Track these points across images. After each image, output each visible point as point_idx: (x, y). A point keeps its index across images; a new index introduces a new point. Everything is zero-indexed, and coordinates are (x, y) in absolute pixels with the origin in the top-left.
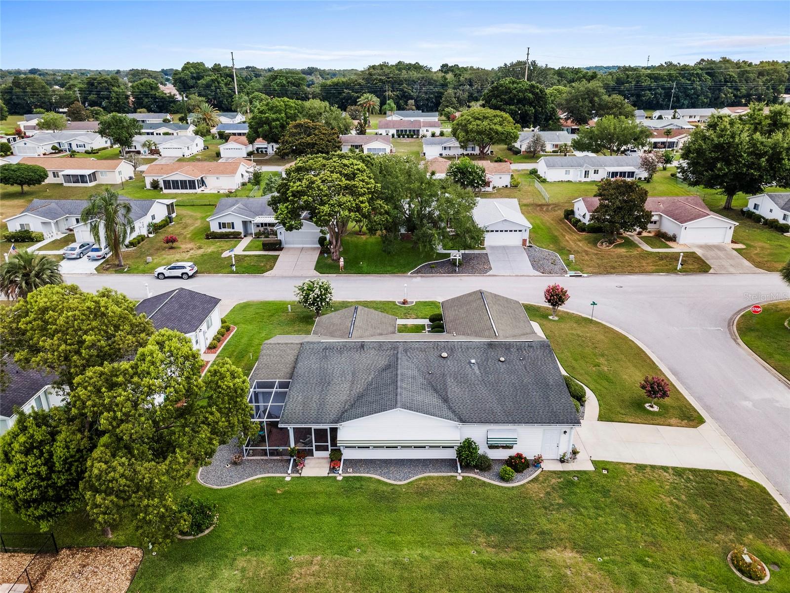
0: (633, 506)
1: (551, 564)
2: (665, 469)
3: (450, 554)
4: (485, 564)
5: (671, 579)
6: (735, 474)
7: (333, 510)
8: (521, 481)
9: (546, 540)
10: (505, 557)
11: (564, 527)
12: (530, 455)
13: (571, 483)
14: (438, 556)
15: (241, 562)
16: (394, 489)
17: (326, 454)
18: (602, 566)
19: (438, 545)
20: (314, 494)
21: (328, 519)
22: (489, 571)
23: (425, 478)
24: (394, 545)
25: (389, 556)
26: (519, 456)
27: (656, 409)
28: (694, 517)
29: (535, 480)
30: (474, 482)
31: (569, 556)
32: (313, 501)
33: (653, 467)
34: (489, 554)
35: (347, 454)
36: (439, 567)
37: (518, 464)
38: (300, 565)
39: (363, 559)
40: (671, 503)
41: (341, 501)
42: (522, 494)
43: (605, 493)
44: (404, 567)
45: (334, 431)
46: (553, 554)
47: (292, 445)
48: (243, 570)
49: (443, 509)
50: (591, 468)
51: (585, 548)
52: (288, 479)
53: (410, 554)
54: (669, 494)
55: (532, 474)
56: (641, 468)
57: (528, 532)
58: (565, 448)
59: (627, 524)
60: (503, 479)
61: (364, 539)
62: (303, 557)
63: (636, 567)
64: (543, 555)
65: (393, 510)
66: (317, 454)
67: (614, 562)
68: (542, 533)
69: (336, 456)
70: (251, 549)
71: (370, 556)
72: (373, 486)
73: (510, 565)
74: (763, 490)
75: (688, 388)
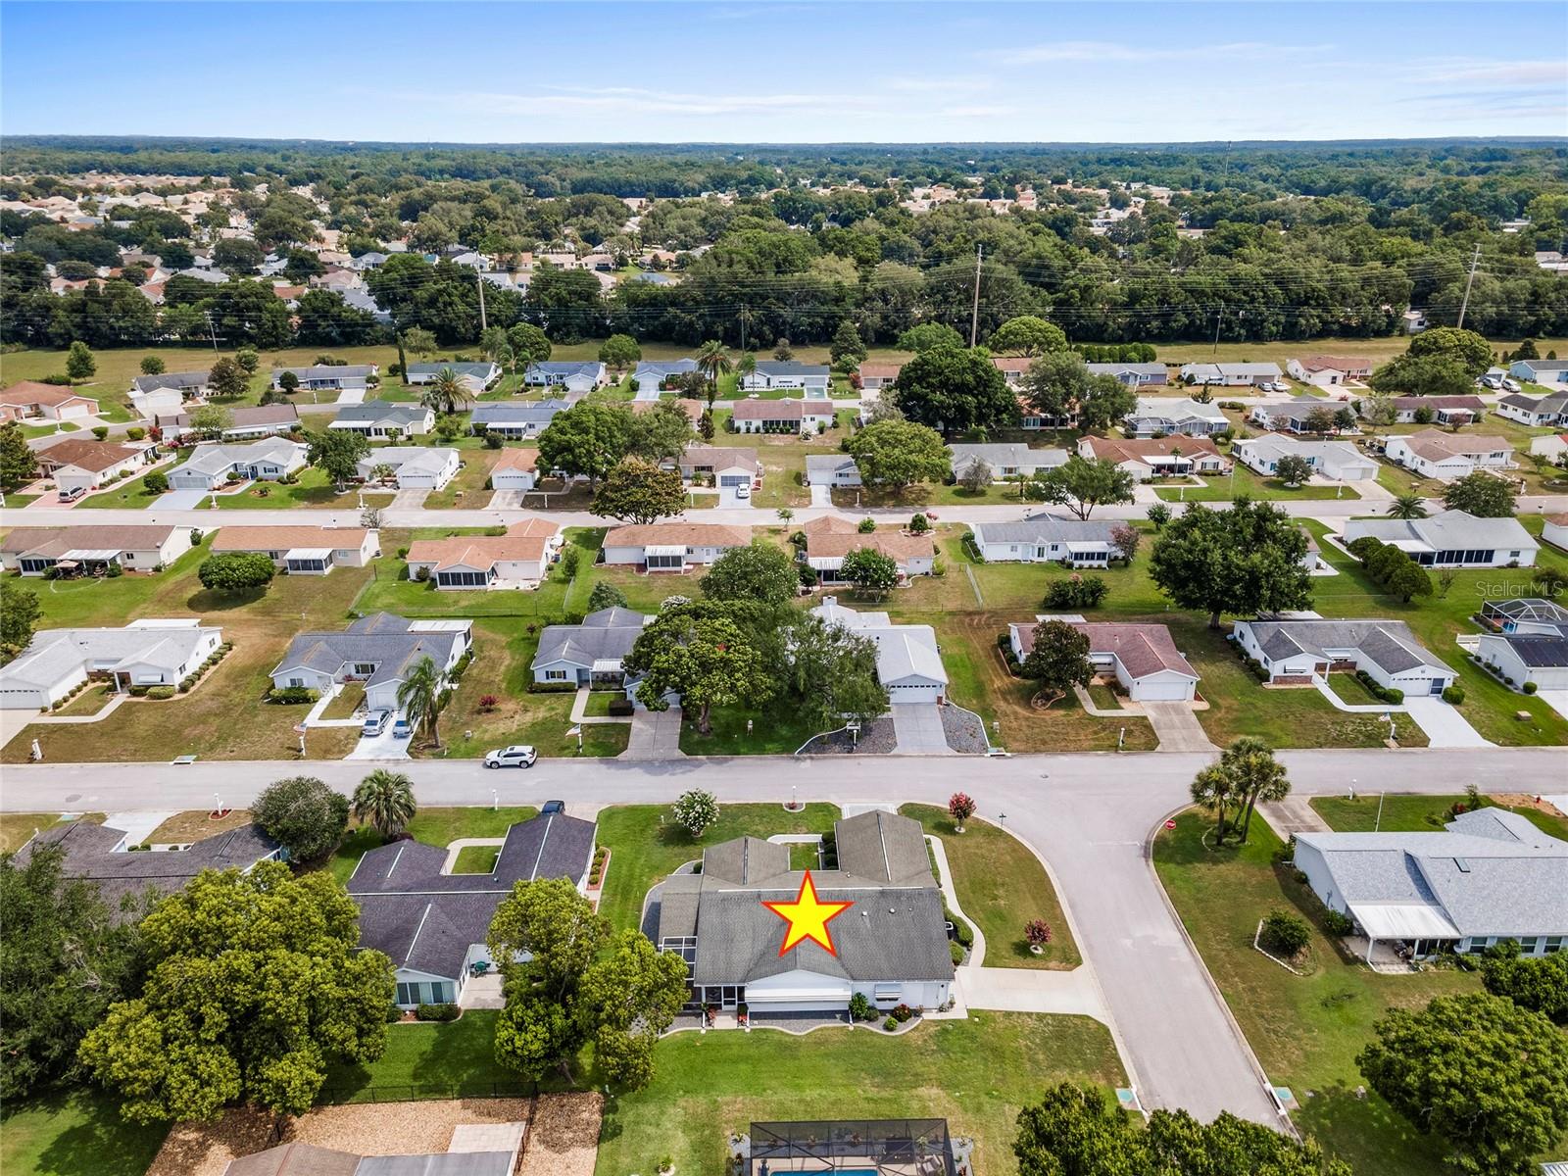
0: (994, 1050)
1: (920, 1099)
2: (1029, 1014)
3: (842, 1093)
4: (867, 1099)
5: (1007, 1106)
6: (1089, 1018)
7: (746, 1059)
8: (903, 1029)
9: (919, 1080)
10: (885, 1094)
11: (934, 1069)
12: (913, 1005)
13: (946, 1031)
14: (832, 1095)
15: (682, 1102)
16: (796, 1039)
17: (734, 1007)
18: (956, 1100)
19: (834, 1086)
20: (729, 1045)
21: (742, 1066)
22: (872, 1105)
23: (821, 1029)
24: (798, 1087)
25: (794, 1095)
26: (904, 1007)
27: (1040, 951)
28: (1041, 1057)
29: (916, 1028)
30: (863, 1031)
31: (935, 1091)
32: (728, 1052)
33: (1019, 1013)
34: (873, 1092)
35: (751, 1009)
36: (834, 1103)
37: (902, 1014)
38: (727, 1104)
39: (775, 1098)
40: (1027, 1046)
41: (753, 1051)
42: (903, 1044)
43: (973, 1038)
44: (807, 1104)
45: (741, 990)
46: (922, 1091)
47: (704, 1000)
48: (684, 1108)
49: (837, 1057)
50: (965, 1016)
51: (947, 1085)
52: (703, 1032)
53: (810, 1094)
54: (1026, 1037)
55: (914, 1023)
56: (1008, 1014)
57: (904, 1074)
58: (943, 1000)
59: (986, 1066)
60: (888, 1028)
61: (774, 1083)
62: (728, 1098)
63: (984, 1098)
64: (914, 1092)
65: (795, 1058)
66: (724, 1007)
67: (968, 1096)
68: (916, 1075)
69: (742, 1011)
70: (686, 1092)
71: (780, 1096)
72: (776, 1037)
73: (888, 1100)
74: (1107, 1031)
75: (1079, 924)
